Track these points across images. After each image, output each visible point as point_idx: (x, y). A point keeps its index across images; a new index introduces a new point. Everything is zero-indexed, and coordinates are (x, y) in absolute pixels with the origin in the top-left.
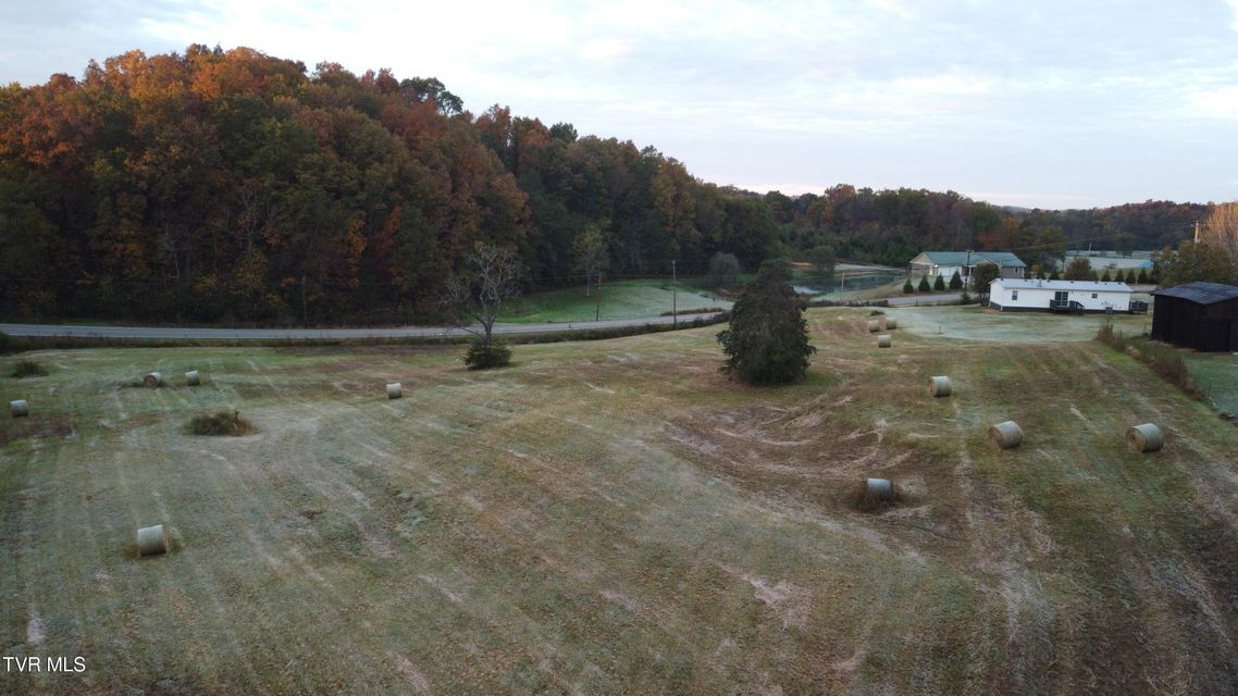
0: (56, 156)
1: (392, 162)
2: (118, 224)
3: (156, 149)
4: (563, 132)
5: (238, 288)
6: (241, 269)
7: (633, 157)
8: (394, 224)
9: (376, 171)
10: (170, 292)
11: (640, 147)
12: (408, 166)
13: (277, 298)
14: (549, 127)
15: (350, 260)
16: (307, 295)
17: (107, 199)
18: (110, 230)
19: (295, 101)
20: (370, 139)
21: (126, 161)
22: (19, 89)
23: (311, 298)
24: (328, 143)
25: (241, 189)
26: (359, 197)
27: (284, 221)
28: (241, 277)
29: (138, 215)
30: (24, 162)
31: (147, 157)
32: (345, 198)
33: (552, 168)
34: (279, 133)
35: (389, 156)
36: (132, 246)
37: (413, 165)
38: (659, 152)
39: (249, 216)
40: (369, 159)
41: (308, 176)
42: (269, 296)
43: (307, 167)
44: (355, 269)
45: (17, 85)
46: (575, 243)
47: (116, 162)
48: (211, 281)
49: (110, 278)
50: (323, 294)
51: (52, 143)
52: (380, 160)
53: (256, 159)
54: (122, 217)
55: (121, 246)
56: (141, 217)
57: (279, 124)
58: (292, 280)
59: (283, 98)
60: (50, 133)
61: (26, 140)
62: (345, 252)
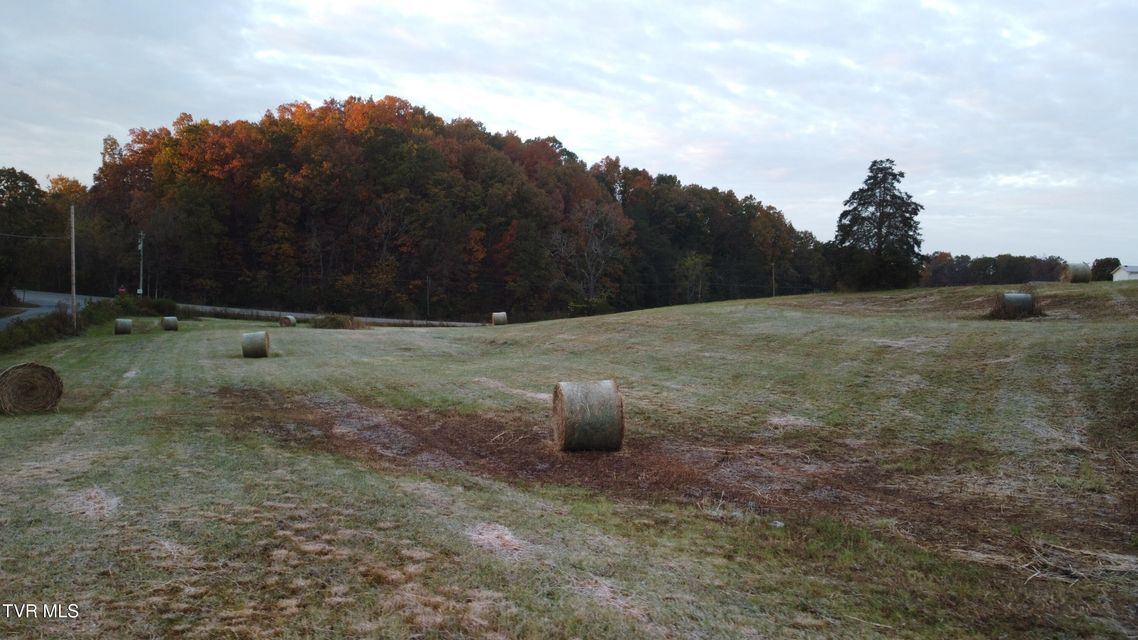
0: (230, 171)
1: (512, 184)
2: (275, 227)
3: (312, 165)
4: (668, 181)
5: (373, 286)
6: (376, 270)
7: (733, 204)
8: (511, 236)
9: (497, 189)
10: (314, 287)
11: (740, 196)
12: (525, 187)
13: (405, 297)
14: (654, 176)
15: (471, 267)
16: (431, 296)
17: (268, 205)
18: (268, 232)
19: (431, 132)
20: (493, 164)
21: (286, 175)
22: (208, 124)
23: (435, 299)
24: (457, 167)
25: (380, 202)
26: (480, 211)
27: (414, 229)
28: (375, 277)
29: (293, 220)
30: (205, 176)
31: (304, 172)
32: (469, 212)
33: (656, 208)
34: (415, 153)
35: (509, 179)
36: (286, 246)
37: (532, 186)
38: (758, 200)
39: (386, 224)
40: (492, 182)
41: (437, 190)
42: (398, 295)
43: (437, 183)
44: (473, 275)
45: (207, 121)
46: (677, 267)
47: (279, 176)
48: (349, 279)
49: (264, 273)
50: (445, 296)
51: (227, 159)
52: (502, 181)
53: (394, 176)
54: (279, 221)
55: (276, 246)
56: (295, 222)
57: (415, 146)
58: (418, 282)
59: (421, 131)
60: (227, 150)
61: (208, 157)
62: (466, 260)
